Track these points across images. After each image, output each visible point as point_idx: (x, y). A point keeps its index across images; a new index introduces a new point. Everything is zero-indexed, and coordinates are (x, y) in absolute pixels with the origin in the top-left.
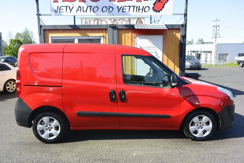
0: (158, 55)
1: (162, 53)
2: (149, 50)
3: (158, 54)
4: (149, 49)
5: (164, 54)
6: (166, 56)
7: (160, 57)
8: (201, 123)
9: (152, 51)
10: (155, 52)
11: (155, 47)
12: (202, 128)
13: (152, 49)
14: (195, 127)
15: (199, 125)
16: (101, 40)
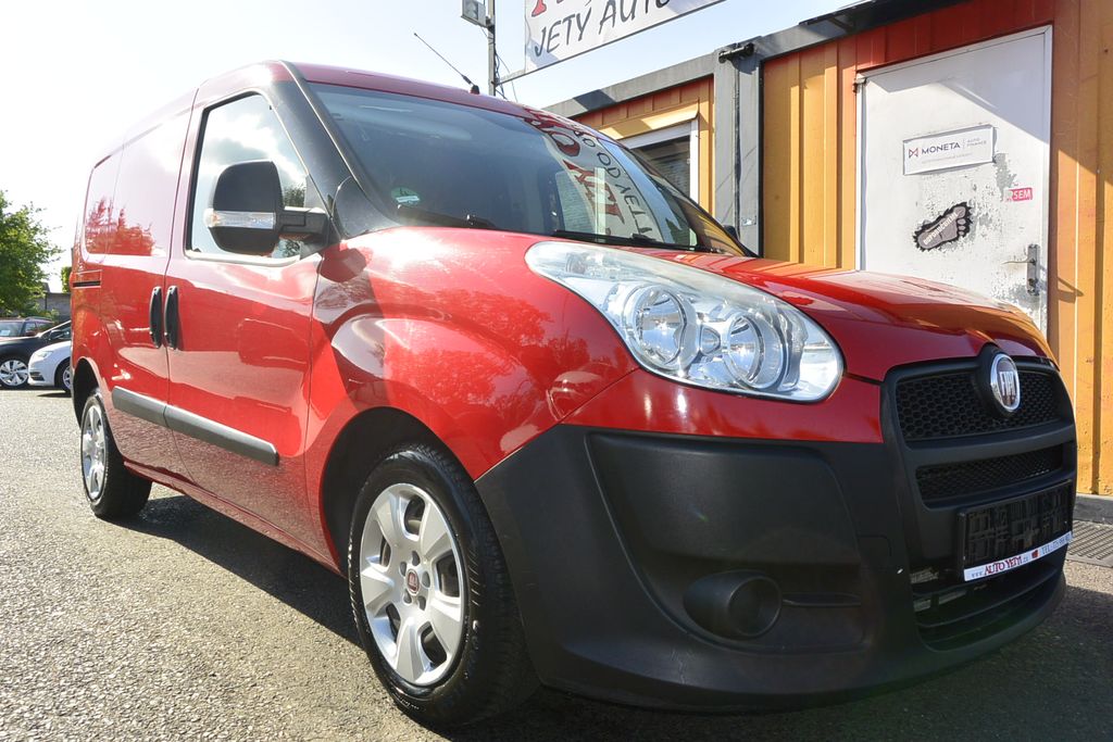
0: (1012, 178)
1: (1043, 149)
2: (950, 152)
3: (1012, 169)
4: (944, 148)
5: (1064, 159)
6: (1080, 164)
7: (1027, 194)
8: (417, 561)
9: (967, 155)
10: (994, 161)
11: (988, 126)
12: (423, 603)
13: (971, 143)
14: (386, 574)
15: (410, 566)
16: (691, 143)
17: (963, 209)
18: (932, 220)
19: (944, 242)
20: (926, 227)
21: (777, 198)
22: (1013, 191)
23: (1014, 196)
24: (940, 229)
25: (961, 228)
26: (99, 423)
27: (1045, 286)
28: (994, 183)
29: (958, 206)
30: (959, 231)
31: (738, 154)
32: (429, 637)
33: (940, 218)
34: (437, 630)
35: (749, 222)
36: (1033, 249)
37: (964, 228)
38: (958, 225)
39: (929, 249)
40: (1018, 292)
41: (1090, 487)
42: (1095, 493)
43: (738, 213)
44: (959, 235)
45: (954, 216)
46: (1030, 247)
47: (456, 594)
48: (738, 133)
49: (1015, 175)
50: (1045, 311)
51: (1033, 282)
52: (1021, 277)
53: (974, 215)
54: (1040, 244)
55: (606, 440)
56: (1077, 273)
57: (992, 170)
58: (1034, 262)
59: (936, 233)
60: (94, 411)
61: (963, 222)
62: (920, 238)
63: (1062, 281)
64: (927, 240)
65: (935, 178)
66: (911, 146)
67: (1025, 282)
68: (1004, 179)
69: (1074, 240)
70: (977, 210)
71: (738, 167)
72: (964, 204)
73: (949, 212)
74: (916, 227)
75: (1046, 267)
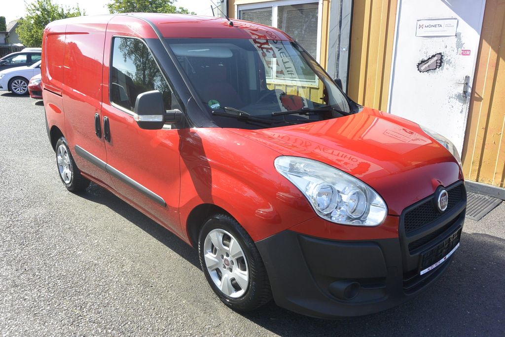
0: (462, 44)
1: (478, 37)
2: (438, 28)
3: (463, 40)
4: (435, 26)
5: (485, 43)
6: (492, 48)
7: (468, 53)
8: (228, 255)
9: (445, 31)
10: (456, 36)
11: (455, 19)
12: (231, 270)
13: (447, 26)
14: (216, 258)
15: (225, 257)
16: (319, 6)
17: (440, 56)
18: (426, 59)
19: (430, 70)
20: (423, 62)
21: (358, 39)
22: (463, 50)
23: (462, 53)
24: (429, 63)
25: (438, 64)
26: (65, 152)
27: (470, 95)
28: (455, 46)
29: (438, 54)
30: (437, 65)
31: (341, 16)
32: (234, 282)
33: (430, 58)
34: (237, 280)
35: (344, 49)
36: (467, 78)
37: (439, 64)
38: (437, 63)
39: (423, 72)
40: (458, 96)
41: (475, 179)
42: (477, 181)
43: (339, 44)
44: (437, 67)
45: (435, 58)
46: (466, 77)
47: (245, 270)
48: (342, 5)
49: (464, 43)
50: (468, 105)
51: (465, 92)
52: (461, 90)
53: (444, 59)
54: (470, 76)
55: (304, 237)
56: (483, 91)
57: (455, 39)
58: (467, 84)
59: (427, 65)
60: (62, 147)
61: (439, 61)
62: (420, 66)
63: (477, 94)
64: (423, 68)
65: (429, 40)
66: (420, 23)
67: (462, 92)
68: (459, 45)
69: (485, 76)
70: (446, 57)
71: (341, 22)
72: (440, 54)
73: (433, 56)
74: (418, 61)
75: (471, 87)
